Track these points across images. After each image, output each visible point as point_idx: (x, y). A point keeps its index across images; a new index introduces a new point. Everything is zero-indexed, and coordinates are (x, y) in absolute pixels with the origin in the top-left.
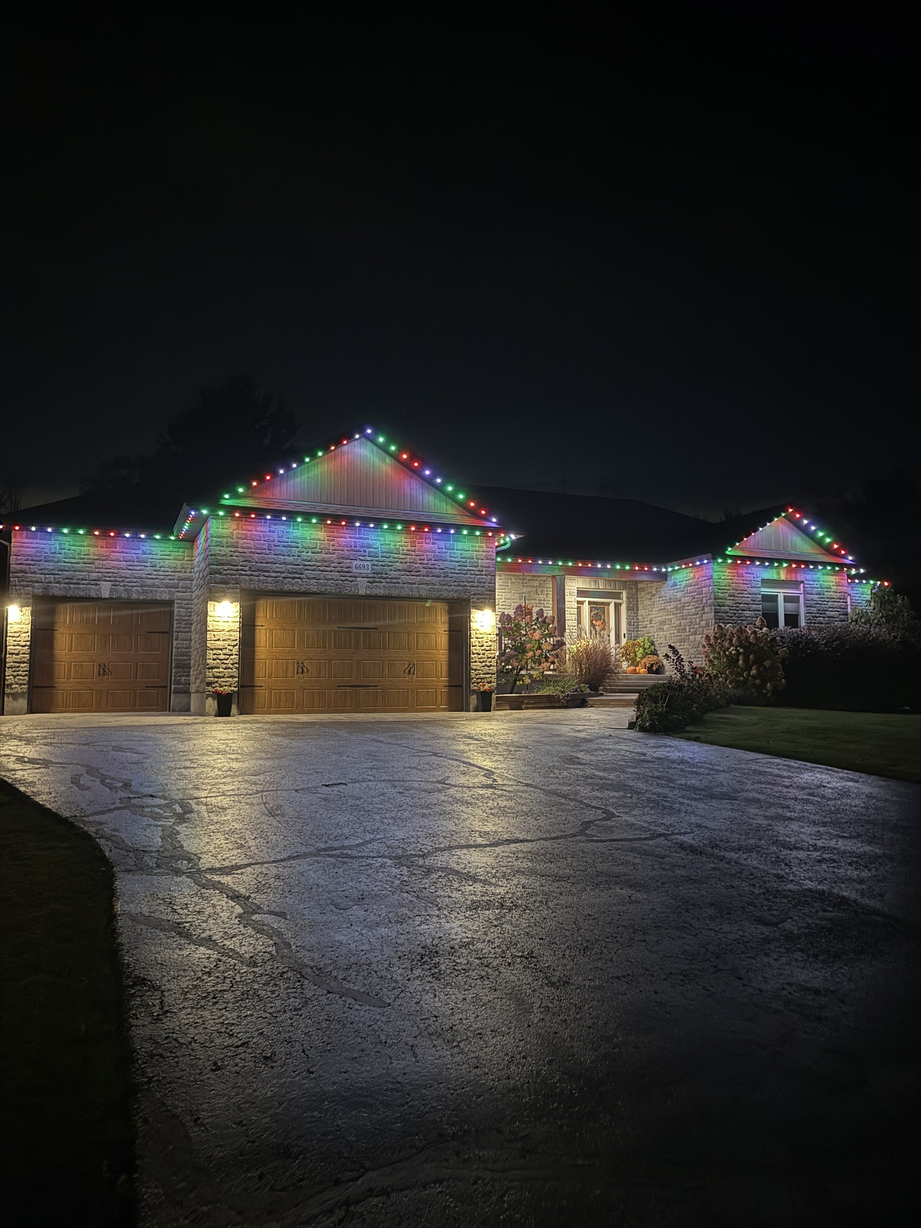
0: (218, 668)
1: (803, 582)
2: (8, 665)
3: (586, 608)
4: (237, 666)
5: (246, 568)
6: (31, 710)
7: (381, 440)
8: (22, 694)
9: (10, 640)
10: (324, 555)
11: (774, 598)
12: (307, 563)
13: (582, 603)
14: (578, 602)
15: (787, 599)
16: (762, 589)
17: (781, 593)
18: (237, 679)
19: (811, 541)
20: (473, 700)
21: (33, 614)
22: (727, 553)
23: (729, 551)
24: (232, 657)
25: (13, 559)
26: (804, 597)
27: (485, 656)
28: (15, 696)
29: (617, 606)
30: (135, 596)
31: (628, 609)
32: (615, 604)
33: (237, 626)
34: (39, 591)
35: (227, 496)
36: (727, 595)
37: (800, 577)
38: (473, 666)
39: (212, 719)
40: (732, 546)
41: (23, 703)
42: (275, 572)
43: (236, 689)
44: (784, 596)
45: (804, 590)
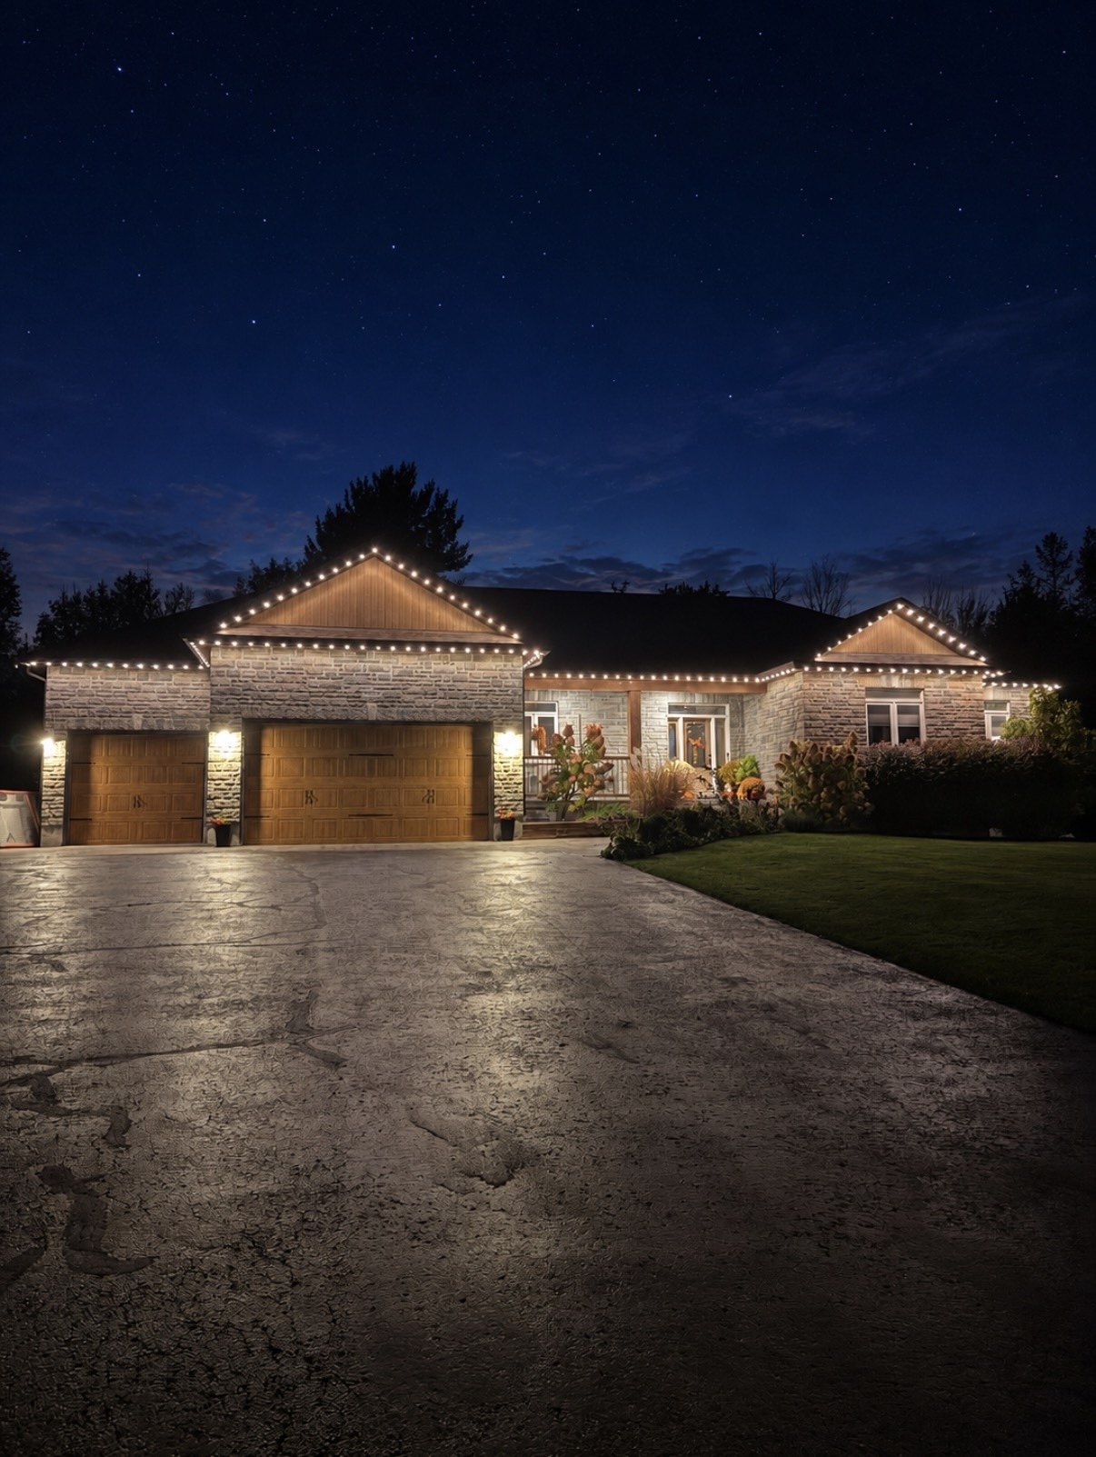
0: (219, 798)
1: (923, 689)
2: (43, 798)
3: (680, 725)
4: (239, 796)
5: (249, 697)
6: (67, 842)
7: (388, 558)
8: (58, 827)
9: (45, 774)
10: (330, 681)
11: (886, 709)
12: (314, 690)
13: (676, 720)
14: (670, 719)
15: (902, 710)
16: (867, 700)
17: (893, 703)
18: (238, 810)
19: (932, 640)
20: (497, 829)
21: (68, 748)
22: (817, 659)
23: (819, 658)
24: (233, 787)
25: (48, 695)
26: (925, 706)
27: (512, 782)
28: (51, 828)
29: (719, 722)
30: (166, 727)
31: (732, 725)
32: (717, 720)
33: (238, 755)
34: (73, 725)
35: (223, 625)
36: (821, 707)
37: (919, 684)
38: (497, 791)
39: (212, 849)
40: (823, 651)
41: (58, 836)
42: (278, 700)
43: (238, 820)
44: (898, 706)
45: (925, 699)
